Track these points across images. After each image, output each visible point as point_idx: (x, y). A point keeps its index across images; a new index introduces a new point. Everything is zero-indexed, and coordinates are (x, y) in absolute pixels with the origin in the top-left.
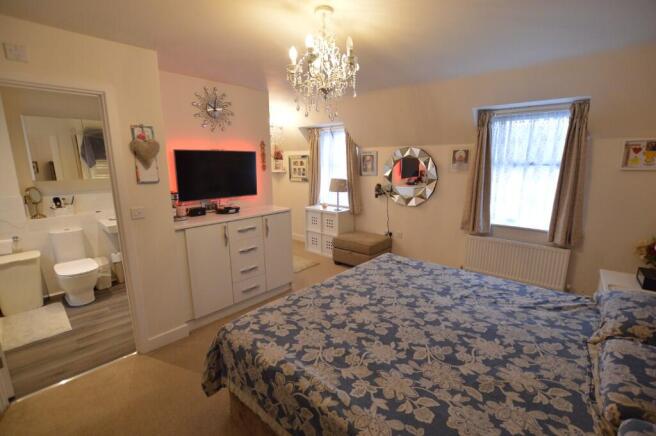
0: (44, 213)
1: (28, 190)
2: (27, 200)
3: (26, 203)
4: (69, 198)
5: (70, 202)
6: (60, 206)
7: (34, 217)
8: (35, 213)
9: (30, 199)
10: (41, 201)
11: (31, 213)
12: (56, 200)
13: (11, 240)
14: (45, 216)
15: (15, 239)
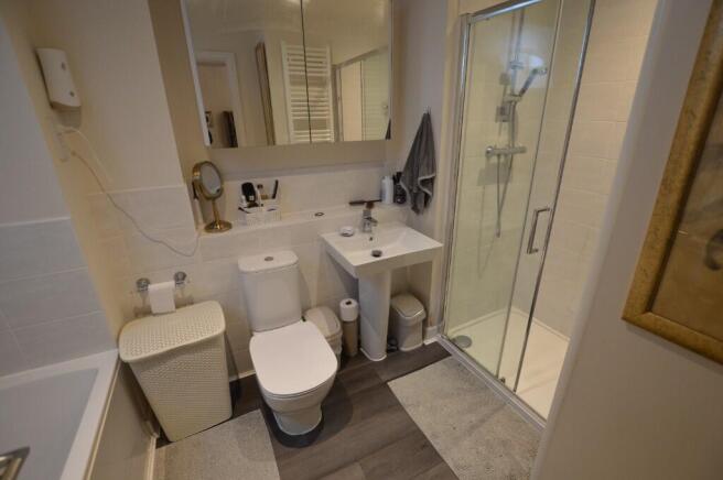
0: (227, 219)
1: (197, 167)
2: (197, 190)
3: (195, 196)
4: (268, 183)
5: (271, 193)
6: (253, 204)
7: (210, 227)
8: (211, 218)
9: (201, 188)
10: (220, 191)
11: (205, 220)
12: (248, 190)
13: (172, 283)
14: (228, 226)
15: (180, 278)
